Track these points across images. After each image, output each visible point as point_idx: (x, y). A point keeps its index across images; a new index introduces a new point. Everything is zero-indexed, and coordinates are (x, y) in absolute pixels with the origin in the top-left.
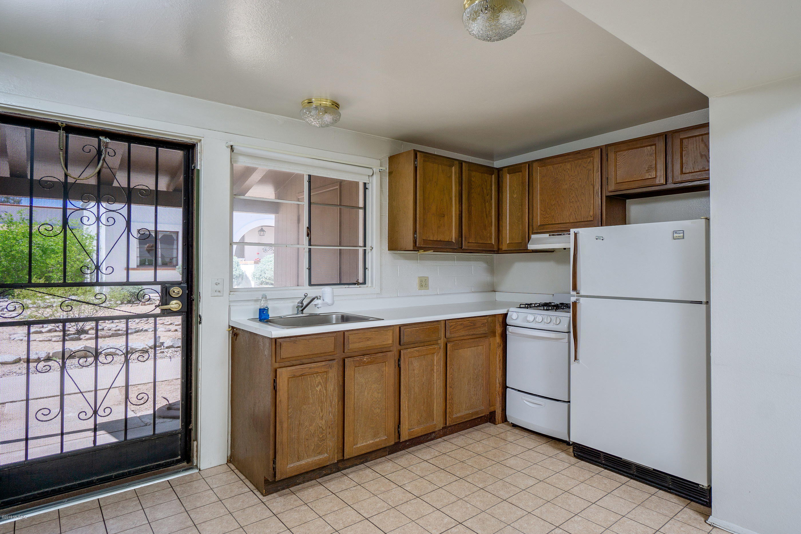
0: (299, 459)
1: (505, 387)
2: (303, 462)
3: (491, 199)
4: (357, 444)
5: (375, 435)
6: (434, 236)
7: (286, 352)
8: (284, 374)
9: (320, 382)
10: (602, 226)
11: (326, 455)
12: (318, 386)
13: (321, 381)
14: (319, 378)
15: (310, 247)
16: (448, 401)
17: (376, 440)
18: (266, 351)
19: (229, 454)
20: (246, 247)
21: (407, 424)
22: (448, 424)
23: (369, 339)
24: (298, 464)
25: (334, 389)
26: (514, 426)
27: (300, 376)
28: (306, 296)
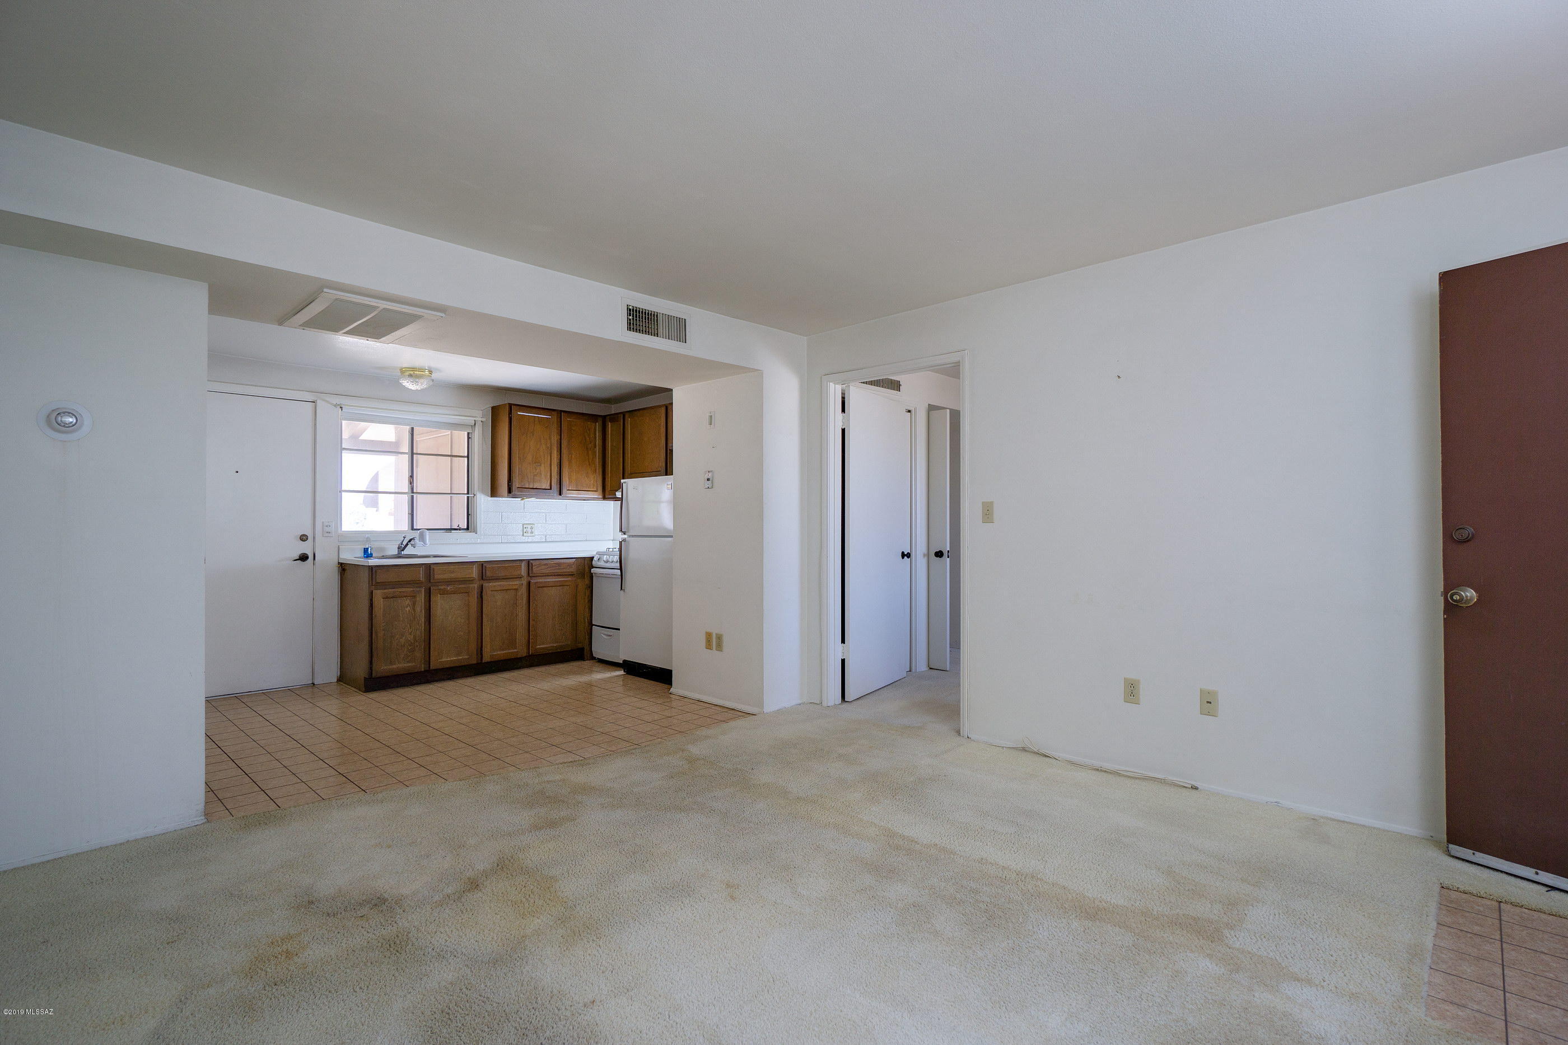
0: (391, 663)
1: (591, 625)
2: (394, 666)
3: (595, 447)
4: (441, 659)
5: (458, 654)
6: (529, 484)
7: (381, 577)
8: (378, 594)
9: (408, 604)
10: (666, 475)
11: (414, 664)
12: (407, 607)
13: (410, 603)
14: (408, 601)
15: (413, 494)
16: (531, 633)
17: (459, 658)
18: (365, 576)
19: (339, 674)
20: (343, 493)
21: (489, 648)
22: (530, 653)
23: (453, 572)
24: (391, 667)
25: (421, 611)
26: (601, 661)
27: (392, 598)
28: (404, 538)
